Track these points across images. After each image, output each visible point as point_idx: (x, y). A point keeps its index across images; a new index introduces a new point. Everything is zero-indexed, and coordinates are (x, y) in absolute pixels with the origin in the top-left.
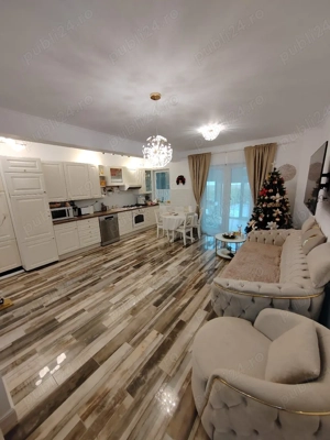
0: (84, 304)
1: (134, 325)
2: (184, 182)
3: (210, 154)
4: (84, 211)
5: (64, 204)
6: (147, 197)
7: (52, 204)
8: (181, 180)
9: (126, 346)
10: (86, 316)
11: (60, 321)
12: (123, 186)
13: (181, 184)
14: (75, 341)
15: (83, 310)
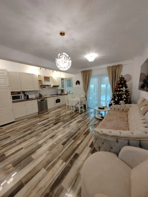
0: (23, 145)
1: (49, 157)
2: (79, 84)
3: (91, 70)
4: (30, 97)
5: (19, 93)
6: (62, 91)
7: (12, 93)
8: (78, 82)
9: (43, 171)
10: (23, 152)
11: (7, 155)
12: (50, 85)
13: (78, 85)
14: (13, 168)
15: (22, 148)
